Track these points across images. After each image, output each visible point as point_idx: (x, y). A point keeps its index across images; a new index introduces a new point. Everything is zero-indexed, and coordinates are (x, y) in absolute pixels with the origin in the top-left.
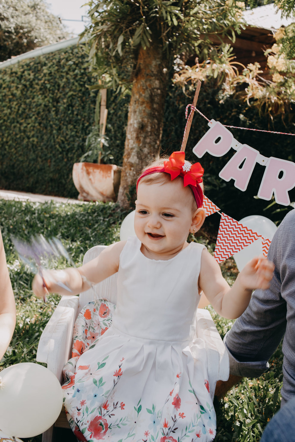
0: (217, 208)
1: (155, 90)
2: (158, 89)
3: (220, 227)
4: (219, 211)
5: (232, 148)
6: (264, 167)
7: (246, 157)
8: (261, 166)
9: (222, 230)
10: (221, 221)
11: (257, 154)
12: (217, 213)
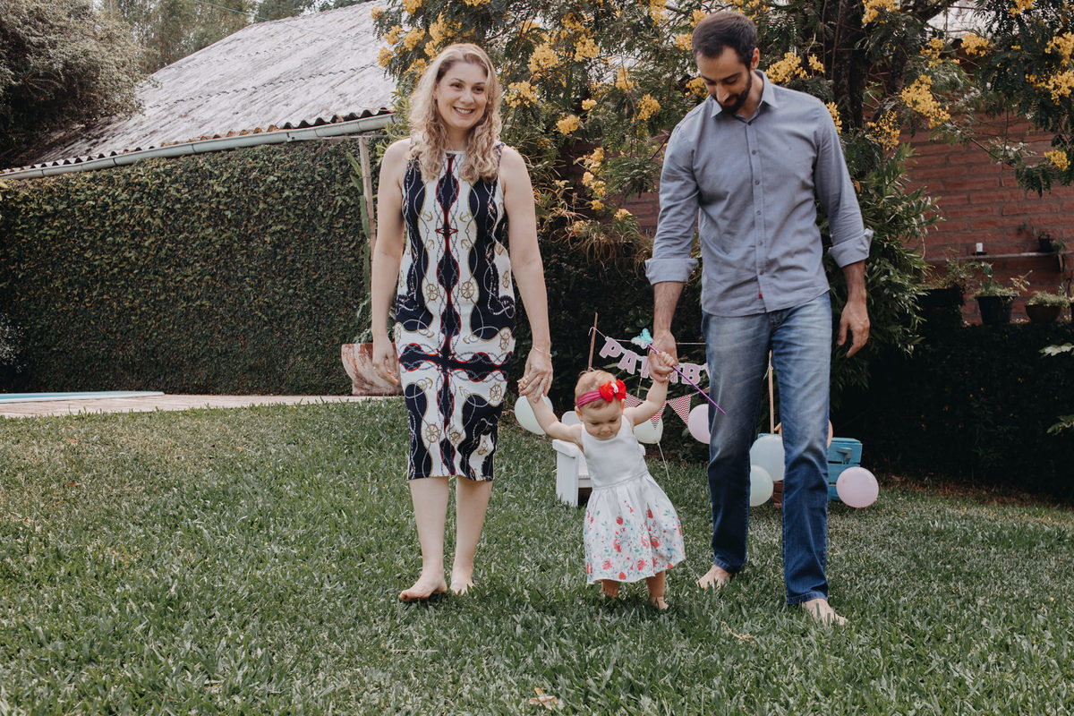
5: (622, 353)
7: (630, 357)
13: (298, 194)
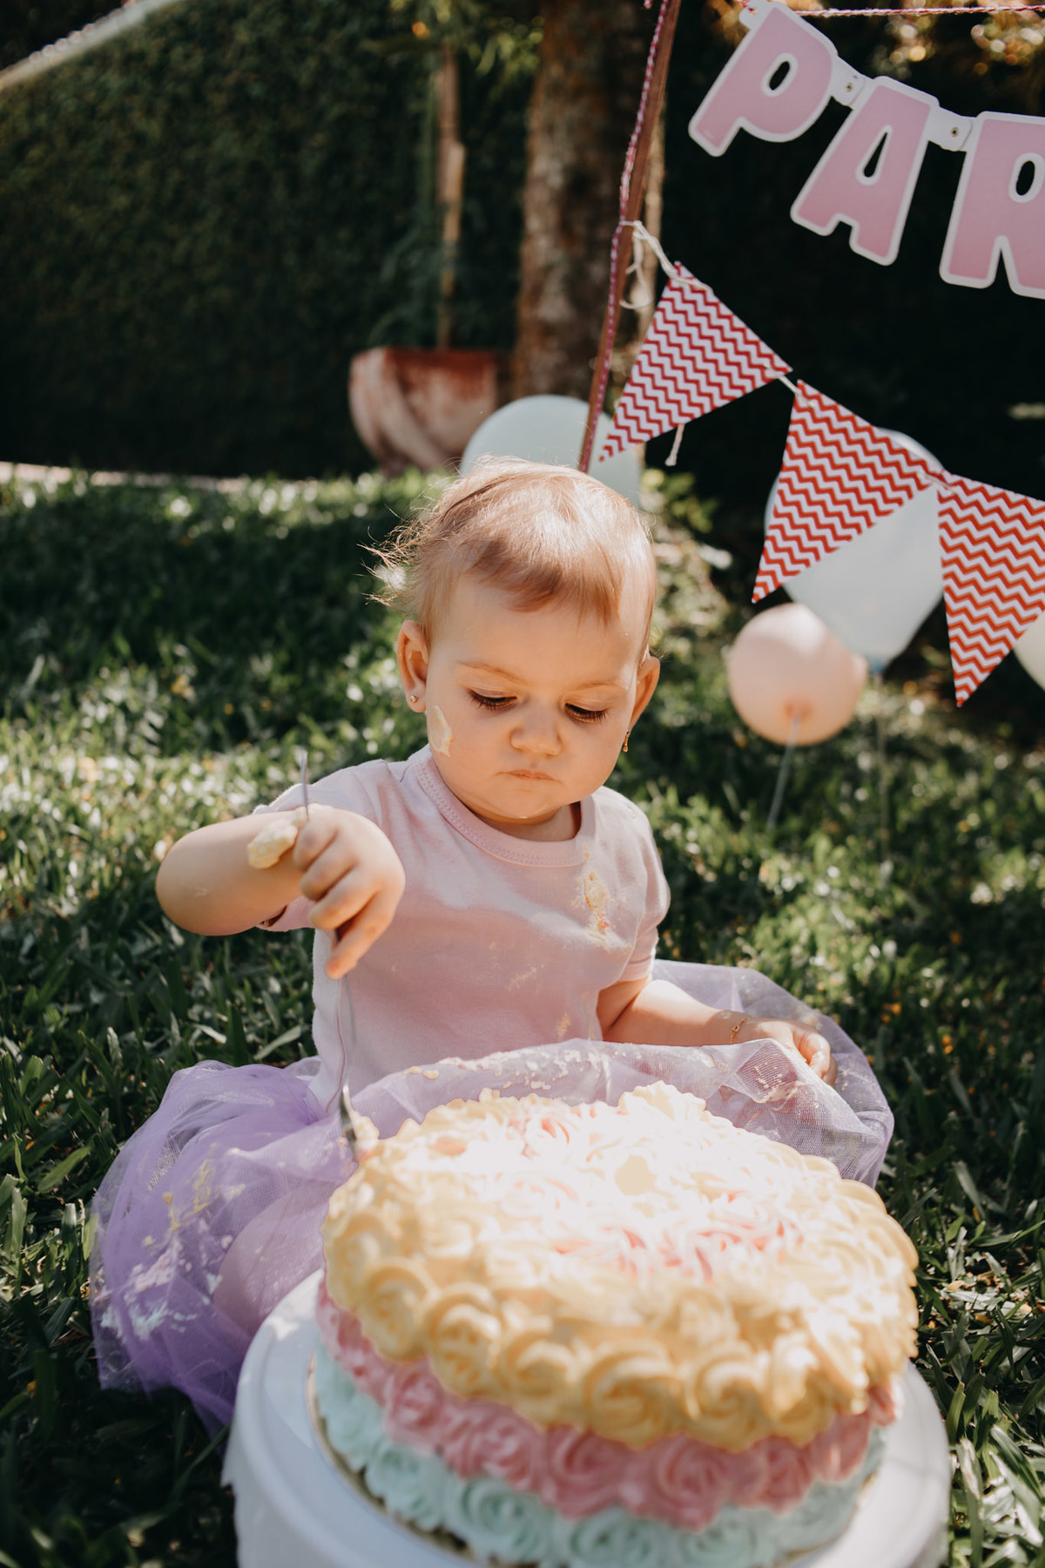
0: (779, 362)
3: (791, 440)
4: (788, 376)
5: (832, 100)
6: (961, 156)
7: (888, 129)
8: (948, 152)
9: (797, 450)
10: (795, 415)
11: (927, 108)
12: (777, 382)
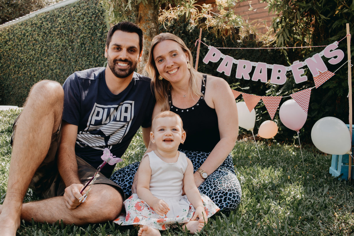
1: (152, 29)
2: (154, 28)
5: (221, 58)
6: (237, 64)
7: (228, 61)
13: (89, 19)
